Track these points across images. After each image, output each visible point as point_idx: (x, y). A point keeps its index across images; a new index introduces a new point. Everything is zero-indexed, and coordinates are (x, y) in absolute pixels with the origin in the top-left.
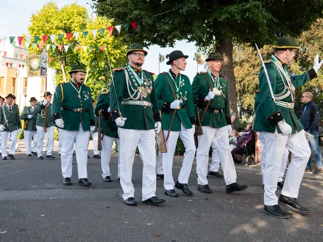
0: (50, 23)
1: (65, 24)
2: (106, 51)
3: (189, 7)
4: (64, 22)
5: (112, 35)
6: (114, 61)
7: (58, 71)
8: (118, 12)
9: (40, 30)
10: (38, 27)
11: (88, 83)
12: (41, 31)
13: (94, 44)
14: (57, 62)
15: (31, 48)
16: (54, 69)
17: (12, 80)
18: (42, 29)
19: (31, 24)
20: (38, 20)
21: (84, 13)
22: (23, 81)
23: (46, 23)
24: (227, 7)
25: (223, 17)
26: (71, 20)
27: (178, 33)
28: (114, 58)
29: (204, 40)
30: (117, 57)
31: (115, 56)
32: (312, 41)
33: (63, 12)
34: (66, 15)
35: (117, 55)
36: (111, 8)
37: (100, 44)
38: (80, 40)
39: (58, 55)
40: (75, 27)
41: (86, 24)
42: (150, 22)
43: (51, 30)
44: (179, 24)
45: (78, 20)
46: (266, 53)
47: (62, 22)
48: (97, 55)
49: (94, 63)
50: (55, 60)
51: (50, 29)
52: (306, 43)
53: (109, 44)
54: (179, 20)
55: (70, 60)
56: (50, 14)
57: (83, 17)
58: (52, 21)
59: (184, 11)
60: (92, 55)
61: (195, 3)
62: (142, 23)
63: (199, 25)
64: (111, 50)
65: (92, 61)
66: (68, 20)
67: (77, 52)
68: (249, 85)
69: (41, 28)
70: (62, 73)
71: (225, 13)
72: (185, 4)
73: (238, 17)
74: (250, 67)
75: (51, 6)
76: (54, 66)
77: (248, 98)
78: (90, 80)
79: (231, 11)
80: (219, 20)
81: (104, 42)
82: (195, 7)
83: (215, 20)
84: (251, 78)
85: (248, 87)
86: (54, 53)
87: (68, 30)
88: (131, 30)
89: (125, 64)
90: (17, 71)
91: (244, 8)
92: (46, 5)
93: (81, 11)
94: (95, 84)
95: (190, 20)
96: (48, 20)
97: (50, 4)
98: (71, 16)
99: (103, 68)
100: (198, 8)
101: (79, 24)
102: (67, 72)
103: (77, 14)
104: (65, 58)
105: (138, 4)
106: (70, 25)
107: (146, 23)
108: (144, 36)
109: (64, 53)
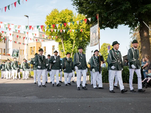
0: (55, 19)
1: (62, 19)
2: (83, 32)
3: (126, 7)
4: (62, 18)
5: (87, 23)
7: (60, 43)
8: (89, 11)
9: (51, 23)
10: (50, 21)
11: (75, 48)
12: (51, 24)
13: (77, 29)
15: (47, 32)
16: (58, 42)
18: (52, 23)
19: (47, 20)
20: (50, 18)
21: (72, 13)
22: (44, 48)
23: (53, 20)
24: (146, 5)
25: (144, 11)
27: (120, 21)
28: (87, 36)
29: (133, 24)
30: (88, 35)
31: (87, 35)
33: (61, 13)
34: (63, 15)
35: (88, 34)
36: (86, 9)
37: (79, 29)
38: (70, 27)
39: (59, 35)
40: (67, 21)
41: (73, 19)
42: (106, 15)
43: (56, 23)
44: (121, 16)
45: (68, 17)
47: (61, 18)
48: (79, 34)
49: (77, 39)
50: (58, 38)
53: (84, 29)
54: (120, 14)
55: (66, 37)
56: (55, 15)
57: (71, 16)
58: (57, 18)
59: (123, 9)
60: (76, 35)
61: (129, 4)
62: (101, 16)
63: (131, 15)
64: (85, 32)
65: (76, 38)
66: (64, 18)
67: (69, 33)
69: (51, 22)
70: (62, 44)
72: (123, 5)
75: (56, 11)
76: (58, 40)
78: (75, 47)
79: (148, 7)
80: (142, 12)
81: (82, 28)
82: (129, 6)
83: (140, 13)
87: (64, 22)
90: (41, 44)
92: (53, 10)
93: (70, 12)
95: (126, 13)
96: (54, 18)
97: (55, 10)
98: (65, 15)
99: (82, 41)
100: (131, 7)
101: (69, 19)
102: (64, 43)
103: (68, 14)
104: (63, 36)
105: (99, 6)
106: (65, 20)
107: (103, 16)
108: (103, 23)
109: (62, 34)
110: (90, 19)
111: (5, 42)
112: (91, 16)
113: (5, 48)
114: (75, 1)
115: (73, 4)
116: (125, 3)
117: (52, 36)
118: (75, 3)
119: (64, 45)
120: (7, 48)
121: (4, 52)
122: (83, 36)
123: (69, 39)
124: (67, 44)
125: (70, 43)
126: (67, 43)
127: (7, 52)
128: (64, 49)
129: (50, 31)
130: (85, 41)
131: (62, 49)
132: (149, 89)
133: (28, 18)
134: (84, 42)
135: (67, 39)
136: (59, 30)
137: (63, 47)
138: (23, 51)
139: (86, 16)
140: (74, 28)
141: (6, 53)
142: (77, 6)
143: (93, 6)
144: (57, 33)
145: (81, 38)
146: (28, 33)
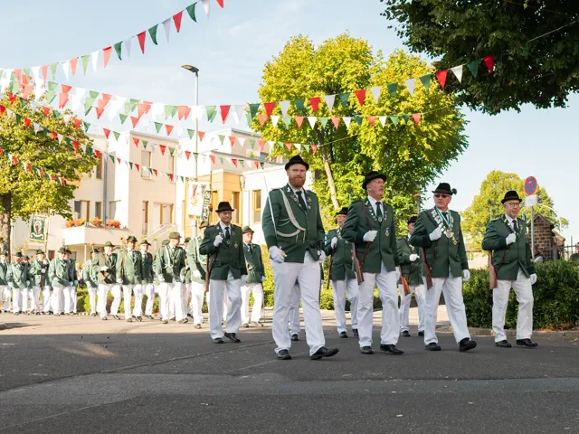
0: (299, 79)
1: (329, 78)
2: (413, 127)
4: (326, 74)
6: (427, 146)
7: (318, 174)
8: (458, 37)
9: (281, 94)
10: (277, 88)
12: (285, 96)
14: (316, 155)
15: (267, 131)
18: (285, 92)
19: (265, 84)
20: (278, 75)
21: (365, 52)
22: (253, 197)
23: (293, 82)
26: (341, 70)
28: (429, 141)
30: (434, 139)
31: (430, 137)
33: (323, 54)
34: (328, 60)
35: (433, 135)
37: (399, 114)
38: (359, 108)
39: (316, 143)
40: (348, 82)
41: (369, 76)
42: (525, 54)
43: (304, 94)
45: (352, 67)
47: (322, 74)
48: (394, 137)
49: (387, 155)
50: (311, 151)
51: (301, 91)
53: (416, 112)
55: (341, 149)
56: (299, 60)
57: (363, 62)
58: (304, 74)
60: (384, 137)
62: (507, 56)
64: (423, 126)
65: (383, 151)
66: (334, 71)
67: (355, 133)
69: (283, 89)
70: (326, 177)
75: (300, 44)
81: (408, 110)
86: (310, 139)
87: (335, 90)
88: (483, 76)
89: (448, 152)
90: (242, 178)
92: (291, 43)
93: (359, 49)
94: (390, 197)
96: (295, 72)
97: (298, 41)
98: (340, 61)
99: (407, 162)
101: (355, 76)
102: (336, 175)
103: (351, 56)
104: (331, 146)
105: (497, 18)
106: (339, 79)
107: (515, 56)
108: (510, 84)
109: (328, 136)
110: (458, 72)
111: (99, 176)
112: (461, 59)
113: (101, 199)
115: (388, 12)
118: (393, 8)
119: (335, 181)
120: (109, 200)
121: (98, 214)
122: (412, 145)
123: (356, 155)
124: (345, 178)
125: (357, 174)
126: (348, 171)
127: (108, 215)
128: (333, 199)
129: (278, 124)
130: (419, 164)
131: (327, 197)
133: (197, 75)
134: (417, 166)
135: (345, 158)
137: (332, 190)
138: (169, 208)
139: (439, 58)
140: (375, 111)
141: (106, 218)
142: (402, 20)
143: (474, 19)
144: (308, 131)
145: (406, 152)
146: (201, 135)
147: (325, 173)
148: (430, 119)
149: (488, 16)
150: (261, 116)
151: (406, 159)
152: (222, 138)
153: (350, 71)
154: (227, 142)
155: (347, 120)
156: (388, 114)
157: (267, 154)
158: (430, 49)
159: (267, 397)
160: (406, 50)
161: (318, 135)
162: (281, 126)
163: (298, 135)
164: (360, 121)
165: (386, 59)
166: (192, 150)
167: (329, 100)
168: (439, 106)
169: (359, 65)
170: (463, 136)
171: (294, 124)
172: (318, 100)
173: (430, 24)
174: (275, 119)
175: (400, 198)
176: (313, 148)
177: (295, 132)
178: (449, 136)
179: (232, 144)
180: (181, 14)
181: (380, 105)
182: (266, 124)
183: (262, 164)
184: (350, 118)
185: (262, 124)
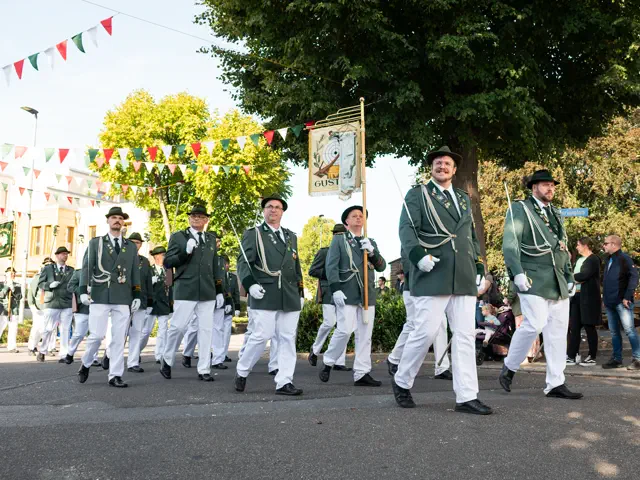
0: (139, 127)
1: (168, 128)
2: (244, 176)
3: (406, 97)
4: (165, 125)
6: (257, 193)
7: (154, 213)
8: (284, 105)
9: (121, 139)
10: (117, 134)
12: (125, 142)
14: (152, 196)
15: (105, 172)
16: (147, 209)
17: (67, 230)
18: (125, 138)
19: (106, 130)
21: (203, 108)
22: (88, 232)
23: (133, 128)
24: (472, 97)
25: (464, 114)
26: (179, 122)
28: (258, 189)
29: (425, 154)
31: (259, 186)
32: (598, 157)
33: (163, 107)
34: (168, 113)
35: (262, 184)
37: (231, 165)
38: (195, 157)
39: (153, 185)
40: (186, 133)
41: (205, 130)
43: (143, 140)
45: (190, 121)
46: (521, 177)
47: (161, 125)
48: (227, 184)
49: (219, 199)
51: (140, 138)
52: (588, 161)
53: (247, 164)
54: (388, 121)
55: (176, 193)
56: (140, 111)
57: (201, 117)
58: (144, 123)
60: (218, 183)
61: (417, 88)
64: (253, 175)
65: (216, 195)
66: (173, 122)
67: (189, 178)
68: (492, 232)
69: (123, 136)
70: (161, 217)
71: (466, 107)
72: (398, 92)
73: (490, 114)
74: (495, 202)
75: (142, 96)
76: (147, 203)
77: (491, 255)
79: (478, 103)
80: (458, 119)
81: (240, 161)
82: (416, 98)
83: (450, 119)
84: (496, 221)
85: (491, 237)
86: (147, 182)
87: (173, 140)
91: (500, 98)
92: (133, 95)
93: (197, 105)
95: (406, 119)
96: (135, 121)
98: (178, 115)
99: (237, 206)
100: (422, 99)
101: (192, 128)
102: (170, 214)
103: (189, 111)
104: (167, 189)
106: (177, 131)
109: (164, 179)
110: (283, 132)
112: (287, 122)
114: (230, 69)
116: (405, 86)
117: (126, 184)
118: (228, 74)
119: (170, 220)
122: (243, 192)
123: (191, 198)
124: (179, 217)
126: (182, 212)
131: (162, 234)
132: (490, 367)
133: (36, 117)
134: (247, 209)
135: (180, 200)
136: (153, 165)
137: (166, 228)
139: (269, 120)
140: (209, 161)
142: (236, 85)
143: (297, 92)
144: (146, 175)
145: (238, 197)
146: (37, 173)
147: (160, 213)
148: (260, 170)
149: (310, 88)
150: (100, 159)
151: (238, 203)
152: (59, 177)
153: (187, 124)
154: (64, 181)
155: (183, 168)
156: (222, 164)
157: (104, 193)
158: (260, 112)
159: (88, 425)
160: (240, 111)
161: (155, 178)
162: (119, 169)
163: (136, 177)
164: (195, 168)
165: (222, 116)
166: (27, 187)
167: (166, 149)
168: (267, 160)
169: (197, 119)
170: (287, 187)
171: (131, 169)
172: (156, 148)
173: (261, 91)
174: (113, 162)
175: (231, 237)
176: (150, 190)
177: (133, 175)
178: (275, 185)
179: (69, 182)
180: (22, 61)
181: (215, 156)
182: (104, 165)
183: (98, 202)
184: (185, 166)
185: (100, 165)
